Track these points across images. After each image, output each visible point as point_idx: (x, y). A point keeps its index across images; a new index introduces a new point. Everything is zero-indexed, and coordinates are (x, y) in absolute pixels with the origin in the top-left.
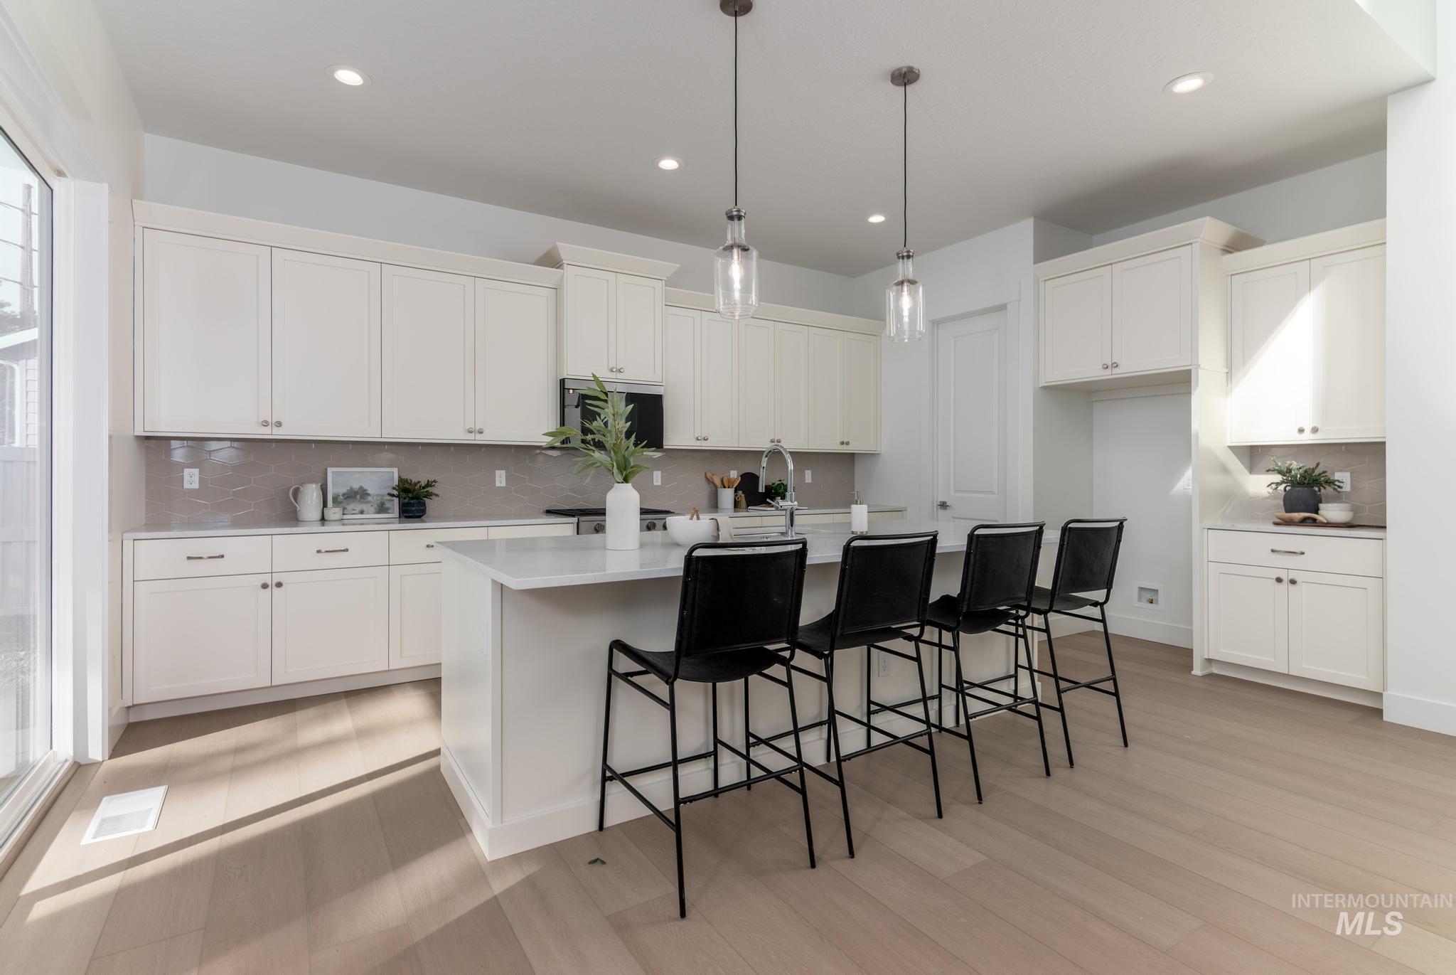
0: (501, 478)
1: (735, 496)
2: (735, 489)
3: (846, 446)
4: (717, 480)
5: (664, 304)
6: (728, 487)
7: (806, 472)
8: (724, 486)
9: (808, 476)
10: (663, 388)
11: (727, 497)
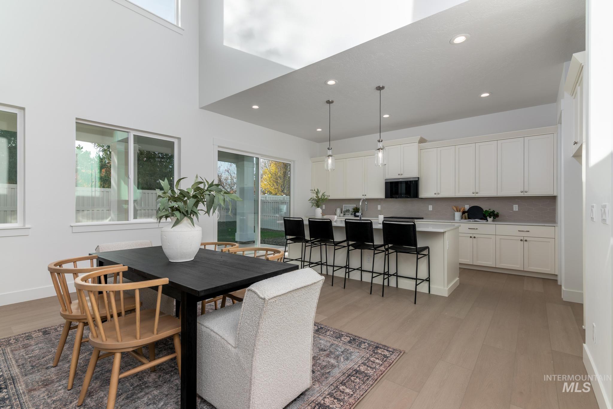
0: (379, 207)
1: (463, 214)
2: (464, 212)
3: (525, 193)
4: (455, 209)
5: (420, 150)
6: (460, 211)
7: (514, 206)
8: (457, 211)
9: (516, 208)
10: (418, 178)
11: (458, 215)
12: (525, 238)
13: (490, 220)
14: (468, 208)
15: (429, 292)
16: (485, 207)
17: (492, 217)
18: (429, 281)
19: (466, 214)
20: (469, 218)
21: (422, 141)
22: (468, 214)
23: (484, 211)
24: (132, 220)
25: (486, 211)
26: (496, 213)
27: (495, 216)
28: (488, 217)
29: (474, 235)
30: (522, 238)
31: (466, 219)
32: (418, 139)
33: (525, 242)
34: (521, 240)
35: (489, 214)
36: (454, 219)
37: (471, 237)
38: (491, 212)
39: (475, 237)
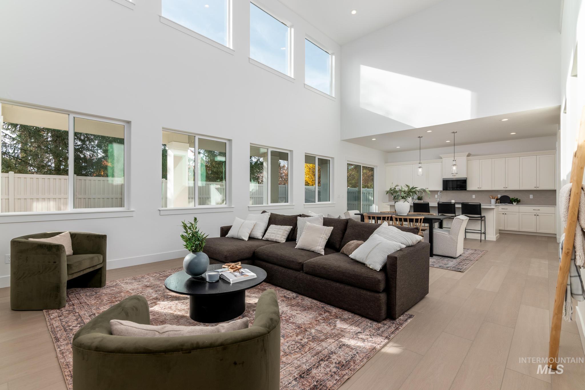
0: (436, 196)
1: (496, 201)
2: (497, 199)
3: (537, 188)
4: (491, 197)
5: (468, 160)
6: (494, 199)
7: (530, 195)
8: (493, 199)
9: (531, 196)
10: (467, 178)
11: (493, 201)
12: (537, 214)
13: (515, 204)
14: (500, 197)
15: (485, 239)
16: (511, 196)
17: (516, 202)
18: (485, 233)
19: (499, 200)
20: (501, 203)
21: (469, 155)
22: (500, 201)
23: (511, 198)
24: (317, 202)
25: (512, 198)
26: (518, 200)
27: (518, 201)
28: (513, 202)
29: (505, 213)
30: (536, 214)
31: (499, 203)
32: (467, 154)
33: (537, 216)
34: (535, 215)
35: (514, 200)
36: (491, 203)
37: (503, 214)
38: (515, 199)
39: (506, 214)
